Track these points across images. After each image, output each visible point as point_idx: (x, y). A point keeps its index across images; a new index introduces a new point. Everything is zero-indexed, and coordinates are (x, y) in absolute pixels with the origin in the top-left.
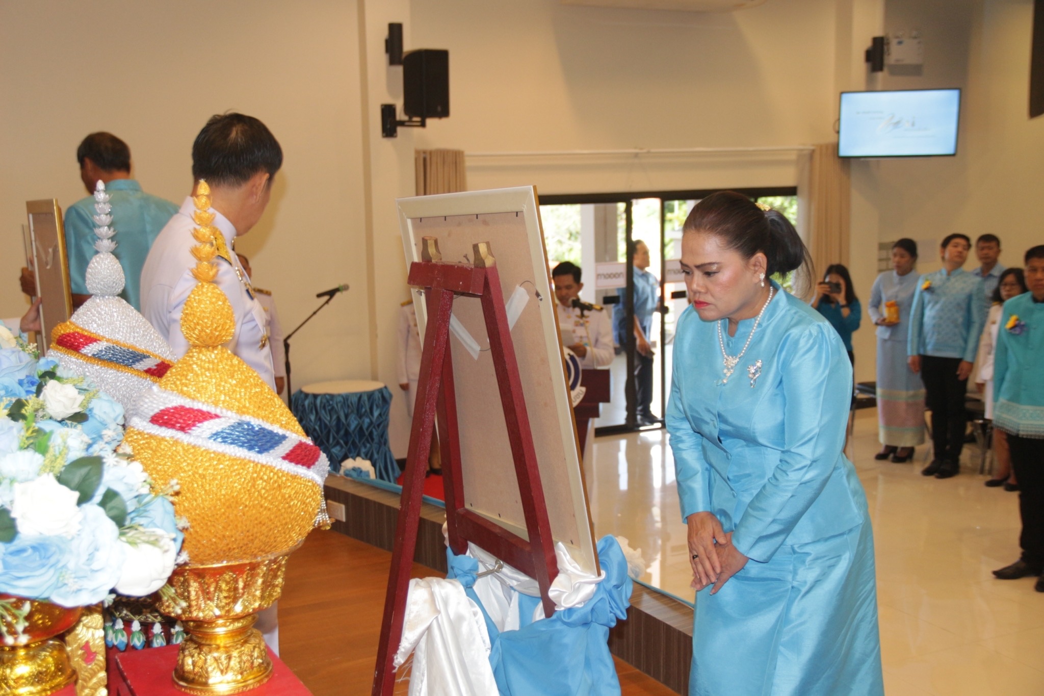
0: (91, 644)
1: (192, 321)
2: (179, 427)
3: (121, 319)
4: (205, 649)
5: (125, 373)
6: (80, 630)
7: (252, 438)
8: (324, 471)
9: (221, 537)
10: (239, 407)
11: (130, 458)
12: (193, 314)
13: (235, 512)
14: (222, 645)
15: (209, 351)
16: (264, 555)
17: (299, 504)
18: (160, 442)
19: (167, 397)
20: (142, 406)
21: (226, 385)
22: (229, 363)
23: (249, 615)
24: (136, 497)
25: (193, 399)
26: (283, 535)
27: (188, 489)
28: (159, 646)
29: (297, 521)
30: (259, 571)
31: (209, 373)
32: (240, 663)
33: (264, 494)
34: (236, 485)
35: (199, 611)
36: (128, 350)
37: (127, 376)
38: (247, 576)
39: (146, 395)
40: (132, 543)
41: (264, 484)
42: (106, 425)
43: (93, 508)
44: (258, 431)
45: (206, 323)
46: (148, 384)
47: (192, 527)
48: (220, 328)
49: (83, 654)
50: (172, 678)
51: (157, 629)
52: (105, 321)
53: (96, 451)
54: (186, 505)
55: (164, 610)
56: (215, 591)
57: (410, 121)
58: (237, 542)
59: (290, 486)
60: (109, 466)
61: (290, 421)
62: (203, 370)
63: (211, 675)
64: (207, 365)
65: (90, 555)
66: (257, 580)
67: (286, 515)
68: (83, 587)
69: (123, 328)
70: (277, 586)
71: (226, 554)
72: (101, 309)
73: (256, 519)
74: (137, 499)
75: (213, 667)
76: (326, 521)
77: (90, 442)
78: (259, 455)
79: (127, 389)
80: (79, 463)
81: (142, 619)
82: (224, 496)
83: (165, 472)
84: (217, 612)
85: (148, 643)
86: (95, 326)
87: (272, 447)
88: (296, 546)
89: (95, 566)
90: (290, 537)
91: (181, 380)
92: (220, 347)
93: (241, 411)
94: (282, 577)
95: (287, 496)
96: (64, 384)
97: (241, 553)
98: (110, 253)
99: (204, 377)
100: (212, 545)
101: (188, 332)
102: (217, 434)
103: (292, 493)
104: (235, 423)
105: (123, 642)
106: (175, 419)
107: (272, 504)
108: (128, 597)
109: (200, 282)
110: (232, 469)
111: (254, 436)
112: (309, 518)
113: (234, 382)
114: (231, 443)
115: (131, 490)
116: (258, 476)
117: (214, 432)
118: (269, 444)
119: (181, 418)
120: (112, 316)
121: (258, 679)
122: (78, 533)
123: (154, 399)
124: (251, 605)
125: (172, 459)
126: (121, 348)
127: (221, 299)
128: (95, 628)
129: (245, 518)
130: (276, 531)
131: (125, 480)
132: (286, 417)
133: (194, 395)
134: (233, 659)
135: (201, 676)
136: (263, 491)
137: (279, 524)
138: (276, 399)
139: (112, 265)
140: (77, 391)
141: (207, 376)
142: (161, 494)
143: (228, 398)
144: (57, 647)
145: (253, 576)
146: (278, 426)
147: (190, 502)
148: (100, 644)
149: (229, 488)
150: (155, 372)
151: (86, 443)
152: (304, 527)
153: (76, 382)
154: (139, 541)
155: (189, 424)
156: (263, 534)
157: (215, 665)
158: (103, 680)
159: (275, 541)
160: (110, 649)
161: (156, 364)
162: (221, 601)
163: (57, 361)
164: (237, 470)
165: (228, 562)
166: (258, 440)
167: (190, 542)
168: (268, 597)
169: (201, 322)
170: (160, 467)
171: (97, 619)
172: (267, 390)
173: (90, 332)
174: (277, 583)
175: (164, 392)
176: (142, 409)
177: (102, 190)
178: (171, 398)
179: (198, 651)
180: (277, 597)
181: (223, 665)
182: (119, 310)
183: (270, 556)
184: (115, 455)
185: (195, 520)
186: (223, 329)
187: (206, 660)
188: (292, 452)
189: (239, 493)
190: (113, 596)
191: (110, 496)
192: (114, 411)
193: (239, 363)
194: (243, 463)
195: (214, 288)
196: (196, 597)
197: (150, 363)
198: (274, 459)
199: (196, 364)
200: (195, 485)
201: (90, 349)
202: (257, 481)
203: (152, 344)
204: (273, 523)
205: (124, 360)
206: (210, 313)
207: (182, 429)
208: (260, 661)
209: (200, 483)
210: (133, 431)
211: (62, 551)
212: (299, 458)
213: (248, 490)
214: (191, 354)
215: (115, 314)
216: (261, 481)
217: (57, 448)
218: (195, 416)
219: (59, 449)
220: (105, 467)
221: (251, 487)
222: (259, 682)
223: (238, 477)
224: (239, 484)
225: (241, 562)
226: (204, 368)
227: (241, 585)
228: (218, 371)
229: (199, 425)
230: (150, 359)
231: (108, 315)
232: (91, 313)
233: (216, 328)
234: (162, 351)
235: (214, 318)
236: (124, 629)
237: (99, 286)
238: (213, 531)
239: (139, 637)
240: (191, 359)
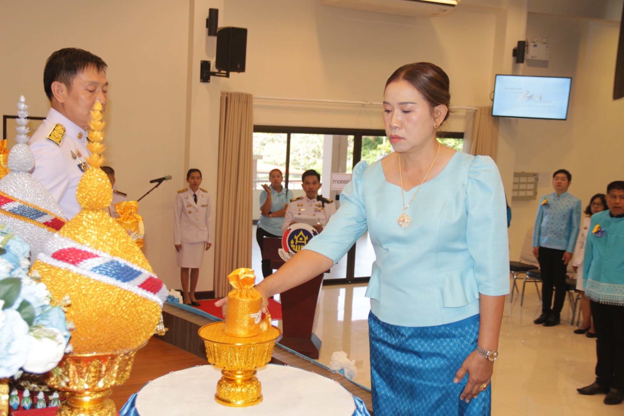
1: (84, 192)
2: (72, 261)
3: (30, 188)
4: (76, 411)
5: (30, 223)
7: (119, 271)
8: (164, 296)
9: (94, 336)
10: (112, 251)
11: (38, 280)
12: (86, 188)
13: (105, 320)
14: (87, 408)
15: (94, 213)
16: (121, 350)
17: (147, 317)
18: (57, 270)
19: (64, 242)
20: (47, 246)
21: (104, 236)
22: (107, 221)
23: (107, 389)
24: (42, 306)
25: (82, 244)
26: (135, 337)
27: (75, 303)
28: (41, 407)
29: (145, 329)
30: (117, 360)
31: (94, 227)
33: (125, 309)
34: (106, 302)
35: (74, 385)
36: (33, 209)
37: (31, 225)
38: (108, 363)
39: (50, 239)
40: (37, 337)
41: (125, 303)
42: (18, 257)
43: (12, 312)
44: (124, 267)
45: (94, 194)
46: (45, 232)
47: (76, 328)
48: (103, 198)
51: (41, 396)
52: (19, 188)
53: (16, 274)
54: (73, 314)
55: (50, 383)
56: (86, 372)
57: (219, 72)
58: (104, 340)
59: (141, 305)
60: (25, 285)
61: (144, 262)
62: (90, 225)
64: (92, 222)
65: (8, 343)
66: (114, 366)
67: (138, 324)
68: (2, 365)
69: (31, 194)
70: (127, 371)
71: (96, 348)
72: (17, 180)
73: (118, 325)
74: (42, 308)
76: (162, 330)
77: (13, 267)
78: (124, 284)
79: (31, 234)
80: (5, 281)
81: (31, 389)
82: (98, 309)
83: (60, 291)
84: (86, 386)
85: (33, 406)
86: (12, 191)
87: (132, 279)
88: (142, 345)
89: (11, 351)
90: (139, 338)
91: (74, 231)
92: (101, 211)
93: (113, 253)
94: (131, 365)
95: (140, 311)
97: (106, 348)
98: (25, 144)
99: (90, 229)
100: (87, 341)
102: (96, 268)
103: (143, 310)
104: (109, 261)
105: (16, 404)
106: (69, 256)
107: (129, 316)
108: (31, 374)
109: (91, 167)
110: (105, 291)
111: (121, 270)
112: (152, 327)
113: (110, 234)
114: (106, 274)
115: (39, 302)
116: (121, 297)
117: (95, 266)
118: (130, 277)
119: (73, 256)
120: (24, 185)
122: (2, 328)
123: (56, 242)
124: (110, 383)
126: (28, 207)
128: (3, 394)
129: (111, 324)
130: (130, 335)
131: (34, 295)
132: (142, 259)
133: (82, 241)
136: (124, 308)
137: (133, 330)
138: (136, 247)
139: (26, 152)
142: (58, 306)
143: (105, 244)
145: (112, 363)
146: (137, 265)
147: (75, 312)
148: (5, 404)
149: (102, 304)
150: (51, 224)
151: (10, 268)
152: (149, 333)
154: (41, 336)
155: (78, 260)
156: (122, 336)
159: (129, 341)
160: (10, 408)
161: (52, 219)
162: (89, 379)
164: (108, 292)
165: (97, 353)
166: (124, 273)
167: (74, 338)
168: (121, 378)
169: (90, 193)
170: (57, 287)
173: (8, 195)
174: (127, 369)
175: (63, 238)
176: (46, 248)
177: (24, 102)
178: (67, 242)
179: (70, 412)
180: (127, 378)
182: (29, 182)
183: (124, 350)
184: (28, 277)
185: (78, 324)
186: (104, 199)
188: (145, 283)
189: (108, 307)
190: (21, 372)
191: (25, 304)
192: (23, 248)
193: (113, 222)
194: (112, 288)
195: (100, 172)
196: (73, 376)
197: (48, 218)
198: (133, 287)
199: (85, 221)
200: (80, 301)
201: (7, 207)
202: (121, 300)
203: (50, 206)
204: (129, 329)
205: (30, 215)
206: (97, 188)
207: (73, 263)
209: (83, 299)
210: (39, 263)
212: (149, 287)
213: (115, 306)
214: (82, 214)
215: (26, 185)
216: (123, 301)
218: (83, 255)
220: (23, 285)
221: (117, 304)
223: (109, 297)
224: (109, 302)
225: (106, 353)
227: (104, 369)
228: (99, 227)
229: (85, 261)
230: (48, 216)
231: (21, 184)
232: (10, 183)
233: (100, 198)
234: (56, 211)
235: (99, 191)
236: (18, 395)
237: (17, 165)
238: (89, 332)
239: (28, 401)
240: (82, 217)
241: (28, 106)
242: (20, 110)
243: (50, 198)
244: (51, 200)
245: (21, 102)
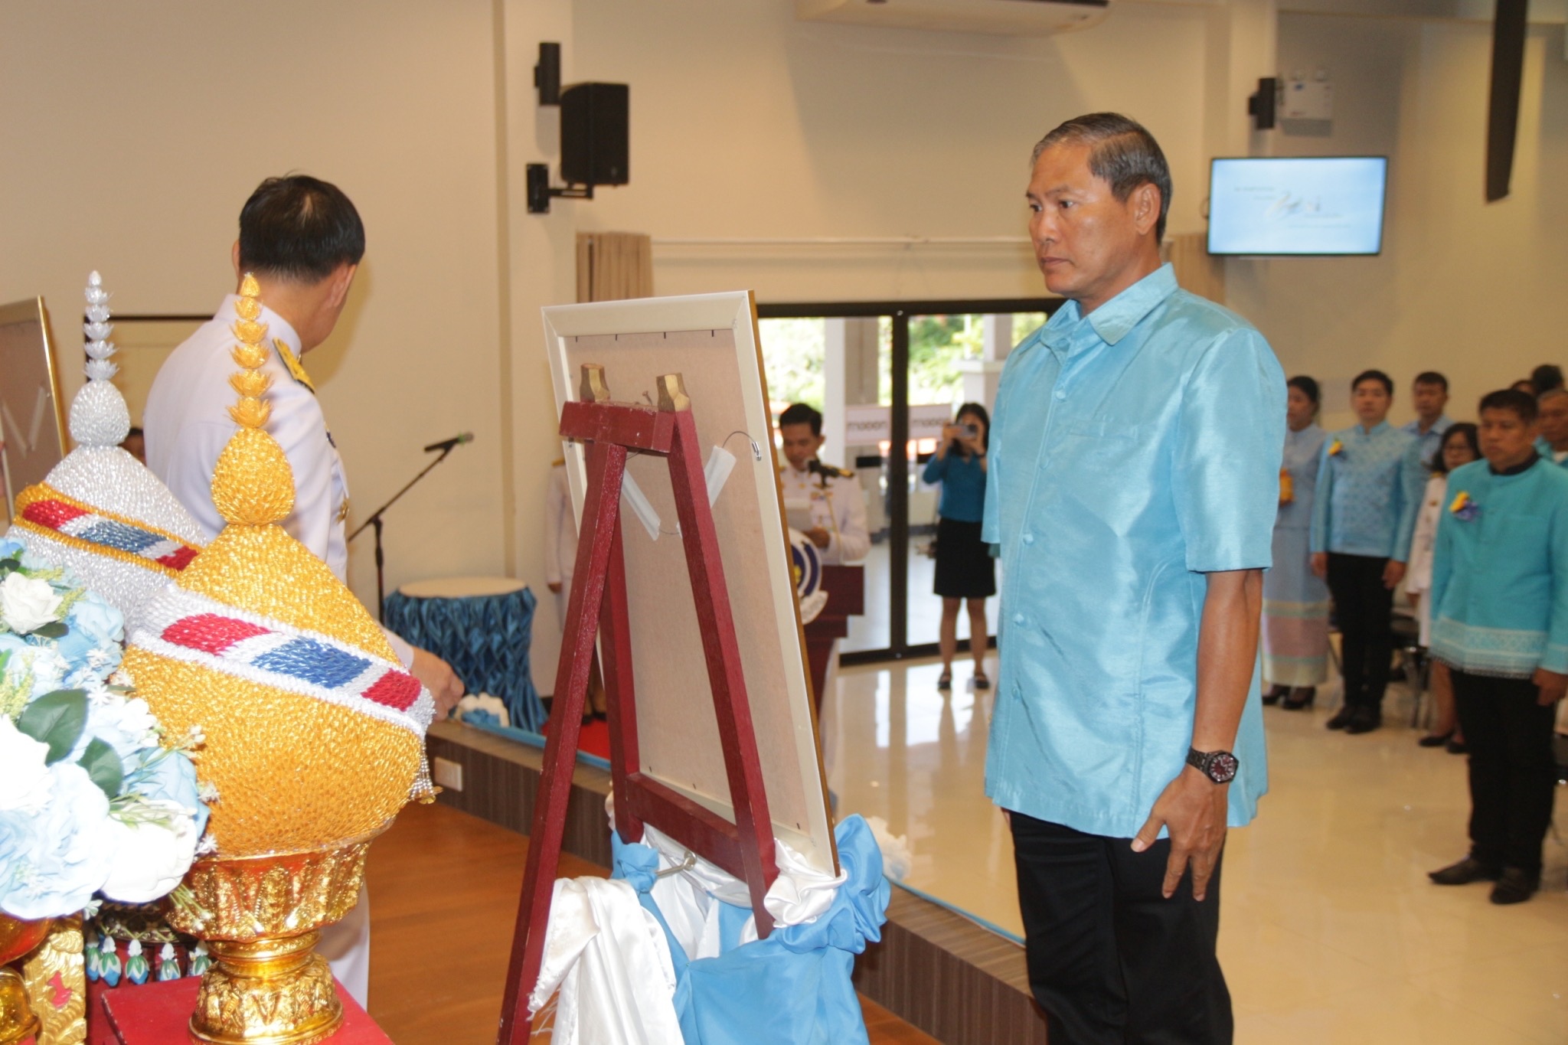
0: (63, 976)
1: (227, 486)
2: (206, 646)
3: (122, 480)
4: (240, 984)
5: (127, 562)
6: (46, 953)
7: (317, 664)
8: (425, 715)
9: (267, 813)
10: (298, 616)
11: (130, 692)
12: (232, 476)
13: (289, 776)
14: (266, 977)
15: (254, 531)
16: (332, 842)
17: (387, 765)
18: (176, 667)
19: (188, 601)
20: (150, 613)
21: (279, 583)
22: (285, 550)
23: (308, 932)
24: (137, 752)
25: (229, 604)
26: (363, 812)
27: (219, 741)
28: (170, 978)
29: (385, 790)
30: (325, 865)
31: (255, 565)
32: (292, 1005)
33: (334, 749)
34: (291, 734)
35: (231, 927)
36: (133, 528)
37: (130, 567)
38: (306, 873)
39: (157, 597)
40: (126, 822)
41: (334, 733)
42: (95, 641)
43: (70, 769)
44: (326, 654)
45: (250, 489)
46: (162, 580)
47: (223, 798)
48: (272, 497)
49: (51, 991)
50: (189, 1027)
51: (168, 952)
52: (98, 483)
53: (76, 681)
54: (215, 764)
55: (178, 924)
56: (256, 895)
57: (570, 188)
58: (292, 822)
59: (373, 737)
60: (96, 704)
61: (375, 638)
62: (245, 561)
63: (247, 1023)
64: (250, 553)
65: (63, 840)
66: (321, 880)
67: (366, 782)
68: (51, 890)
69: (126, 495)
70: (352, 888)
71: (275, 839)
72: (92, 465)
73: (321, 787)
74: (138, 755)
75: (251, 1011)
76: (428, 790)
77: (69, 667)
78: (328, 690)
79: (130, 587)
80: (50, 700)
81: (145, 938)
82: (273, 751)
83: (183, 713)
84: (260, 928)
85: (153, 974)
86: (82, 490)
87: (347, 678)
88: (381, 828)
89: (71, 857)
90: (372, 813)
91: (210, 575)
92: (271, 526)
93: (300, 623)
94: (360, 874)
95: (369, 752)
96: (32, 578)
97: (298, 838)
98: (107, 382)
99: (246, 570)
100: (253, 825)
101: (223, 502)
102: (261, 658)
103: (377, 748)
104: (291, 641)
105: (114, 973)
106: (200, 634)
107: (346, 763)
108: (124, 904)
110: (285, 711)
111: (320, 661)
112: (401, 786)
113: (292, 579)
114: (286, 672)
115: (130, 741)
116: (324, 722)
117: (260, 654)
118: (343, 674)
119: (209, 633)
120: (109, 476)
121: (320, 1030)
122: (46, 806)
123: (170, 603)
124: (311, 917)
125: (195, 694)
126: (121, 525)
127: (274, 454)
128: (70, 952)
129: (305, 784)
130: (351, 806)
131: (121, 726)
132: (369, 632)
133: (230, 598)
134: (282, 999)
135: (232, 1025)
136: (333, 745)
137: (355, 795)
138: (354, 606)
139: (110, 399)
140: (51, 590)
141: (250, 570)
142: (176, 748)
143: (281, 603)
144: (10, 981)
145: (315, 873)
146: (357, 646)
147: (220, 760)
148: (77, 975)
149: (280, 739)
150: (173, 562)
151: (61, 669)
152: (394, 799)
153: (50, 576)
154: (139, 819)
155: (222, 642)
156: (332, 810)
157: (255, 1008)
158: (80, 1032)
160: (93, 984)
161: (175, 549)
162: (265, 911)
163: (22, 544)
164: (292, 712)
165: (277, 851)
166: (326, 667)
167: (219, 820)
168: (338, 906)
169: (242, 488)
170: (176, 706)
171: (73, 938)
172: (341, 593)
173: (75, 500)
174: (351, 884)
175: (185, 593)
176: (150, 618)
177: (98, 286)
178: (195, 601)
179: (228, 987)
181: (266, 1009)
182: (120, 467)
183: (341, 842)
184: (106, 687)
185: (228, 787)
186: (276, 499)
187: (241, 1000)
188: (377, 685)
189: (296, 747)
190: (99, 903)
191: (97, 750)
192: (108, 620)
193: (299, 550)
194: (304, 701)
195: (263, 438)
196: (227, 905)
197: (166, 549)
198: (350, 696)
199: (234, 551)
200: (229, 735)
201: (73, 527)
202: (324, 729)
203: (170, 520)
204: (347, 793)
205: (125, 544)
206: (257, 474)
207: (211, 649)
208: (324, 1002)
209: (236, 731)
210: (135, 652)
211: (19, 834)
212: (388, 696)
213: (310, 743)
214: (226, 536)
215: (114, 473)
216: (330, 730)
217: (16, 676)
218: (231, 630)
219: (20, 677)
220: (91, 706)
221: (314, 738)
222: (321, 1034)
223: (295, 723)
224: (297, 734)
225: (297, 852)
226: (247, 558)
227: (296, 886)
228: (267, 563)
229: (237, 643)
230: (165, 542)
231: (102, 474)
232: (77, 471)
233: (266, 496)
234: (184, 530)
235: (262, 482)
236: (116, 953)
237: (90, 431)
238: (254, 805)
239: (140, 965)
240: (226, 543)
241: (108, 295)
242: (91, 305)
243: (169, 501)
244: (173, 507)
245: (92, 287)
